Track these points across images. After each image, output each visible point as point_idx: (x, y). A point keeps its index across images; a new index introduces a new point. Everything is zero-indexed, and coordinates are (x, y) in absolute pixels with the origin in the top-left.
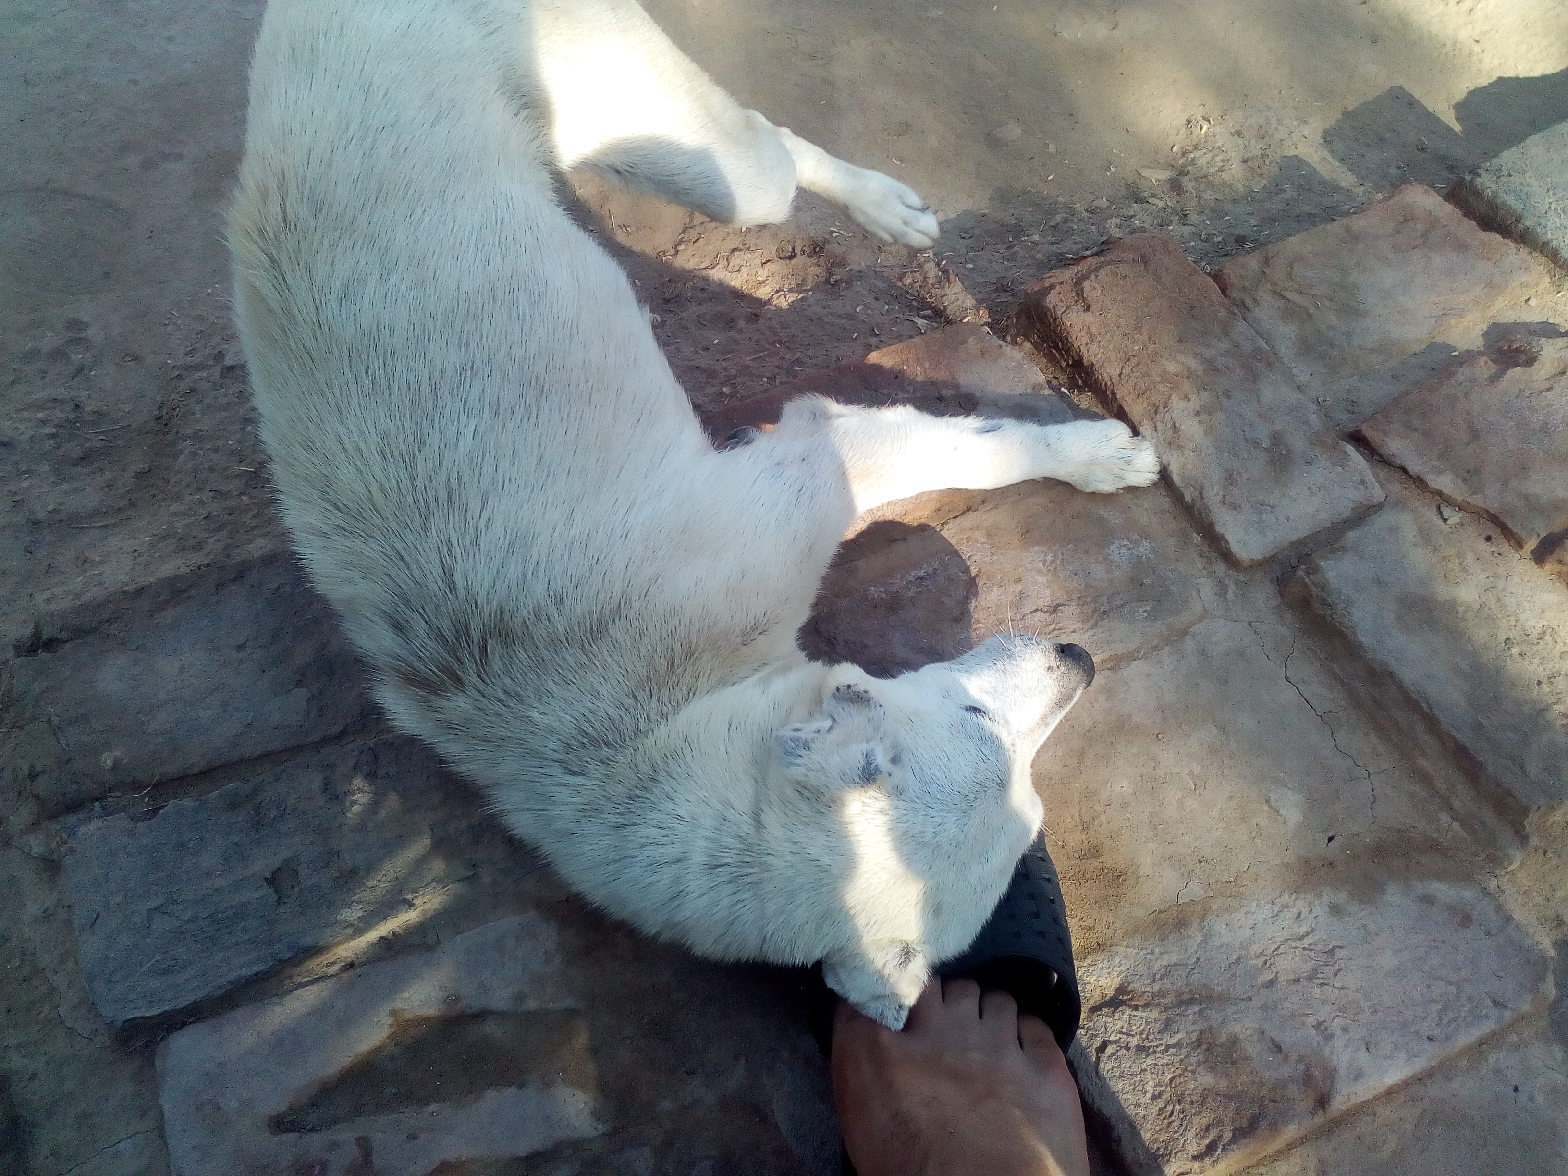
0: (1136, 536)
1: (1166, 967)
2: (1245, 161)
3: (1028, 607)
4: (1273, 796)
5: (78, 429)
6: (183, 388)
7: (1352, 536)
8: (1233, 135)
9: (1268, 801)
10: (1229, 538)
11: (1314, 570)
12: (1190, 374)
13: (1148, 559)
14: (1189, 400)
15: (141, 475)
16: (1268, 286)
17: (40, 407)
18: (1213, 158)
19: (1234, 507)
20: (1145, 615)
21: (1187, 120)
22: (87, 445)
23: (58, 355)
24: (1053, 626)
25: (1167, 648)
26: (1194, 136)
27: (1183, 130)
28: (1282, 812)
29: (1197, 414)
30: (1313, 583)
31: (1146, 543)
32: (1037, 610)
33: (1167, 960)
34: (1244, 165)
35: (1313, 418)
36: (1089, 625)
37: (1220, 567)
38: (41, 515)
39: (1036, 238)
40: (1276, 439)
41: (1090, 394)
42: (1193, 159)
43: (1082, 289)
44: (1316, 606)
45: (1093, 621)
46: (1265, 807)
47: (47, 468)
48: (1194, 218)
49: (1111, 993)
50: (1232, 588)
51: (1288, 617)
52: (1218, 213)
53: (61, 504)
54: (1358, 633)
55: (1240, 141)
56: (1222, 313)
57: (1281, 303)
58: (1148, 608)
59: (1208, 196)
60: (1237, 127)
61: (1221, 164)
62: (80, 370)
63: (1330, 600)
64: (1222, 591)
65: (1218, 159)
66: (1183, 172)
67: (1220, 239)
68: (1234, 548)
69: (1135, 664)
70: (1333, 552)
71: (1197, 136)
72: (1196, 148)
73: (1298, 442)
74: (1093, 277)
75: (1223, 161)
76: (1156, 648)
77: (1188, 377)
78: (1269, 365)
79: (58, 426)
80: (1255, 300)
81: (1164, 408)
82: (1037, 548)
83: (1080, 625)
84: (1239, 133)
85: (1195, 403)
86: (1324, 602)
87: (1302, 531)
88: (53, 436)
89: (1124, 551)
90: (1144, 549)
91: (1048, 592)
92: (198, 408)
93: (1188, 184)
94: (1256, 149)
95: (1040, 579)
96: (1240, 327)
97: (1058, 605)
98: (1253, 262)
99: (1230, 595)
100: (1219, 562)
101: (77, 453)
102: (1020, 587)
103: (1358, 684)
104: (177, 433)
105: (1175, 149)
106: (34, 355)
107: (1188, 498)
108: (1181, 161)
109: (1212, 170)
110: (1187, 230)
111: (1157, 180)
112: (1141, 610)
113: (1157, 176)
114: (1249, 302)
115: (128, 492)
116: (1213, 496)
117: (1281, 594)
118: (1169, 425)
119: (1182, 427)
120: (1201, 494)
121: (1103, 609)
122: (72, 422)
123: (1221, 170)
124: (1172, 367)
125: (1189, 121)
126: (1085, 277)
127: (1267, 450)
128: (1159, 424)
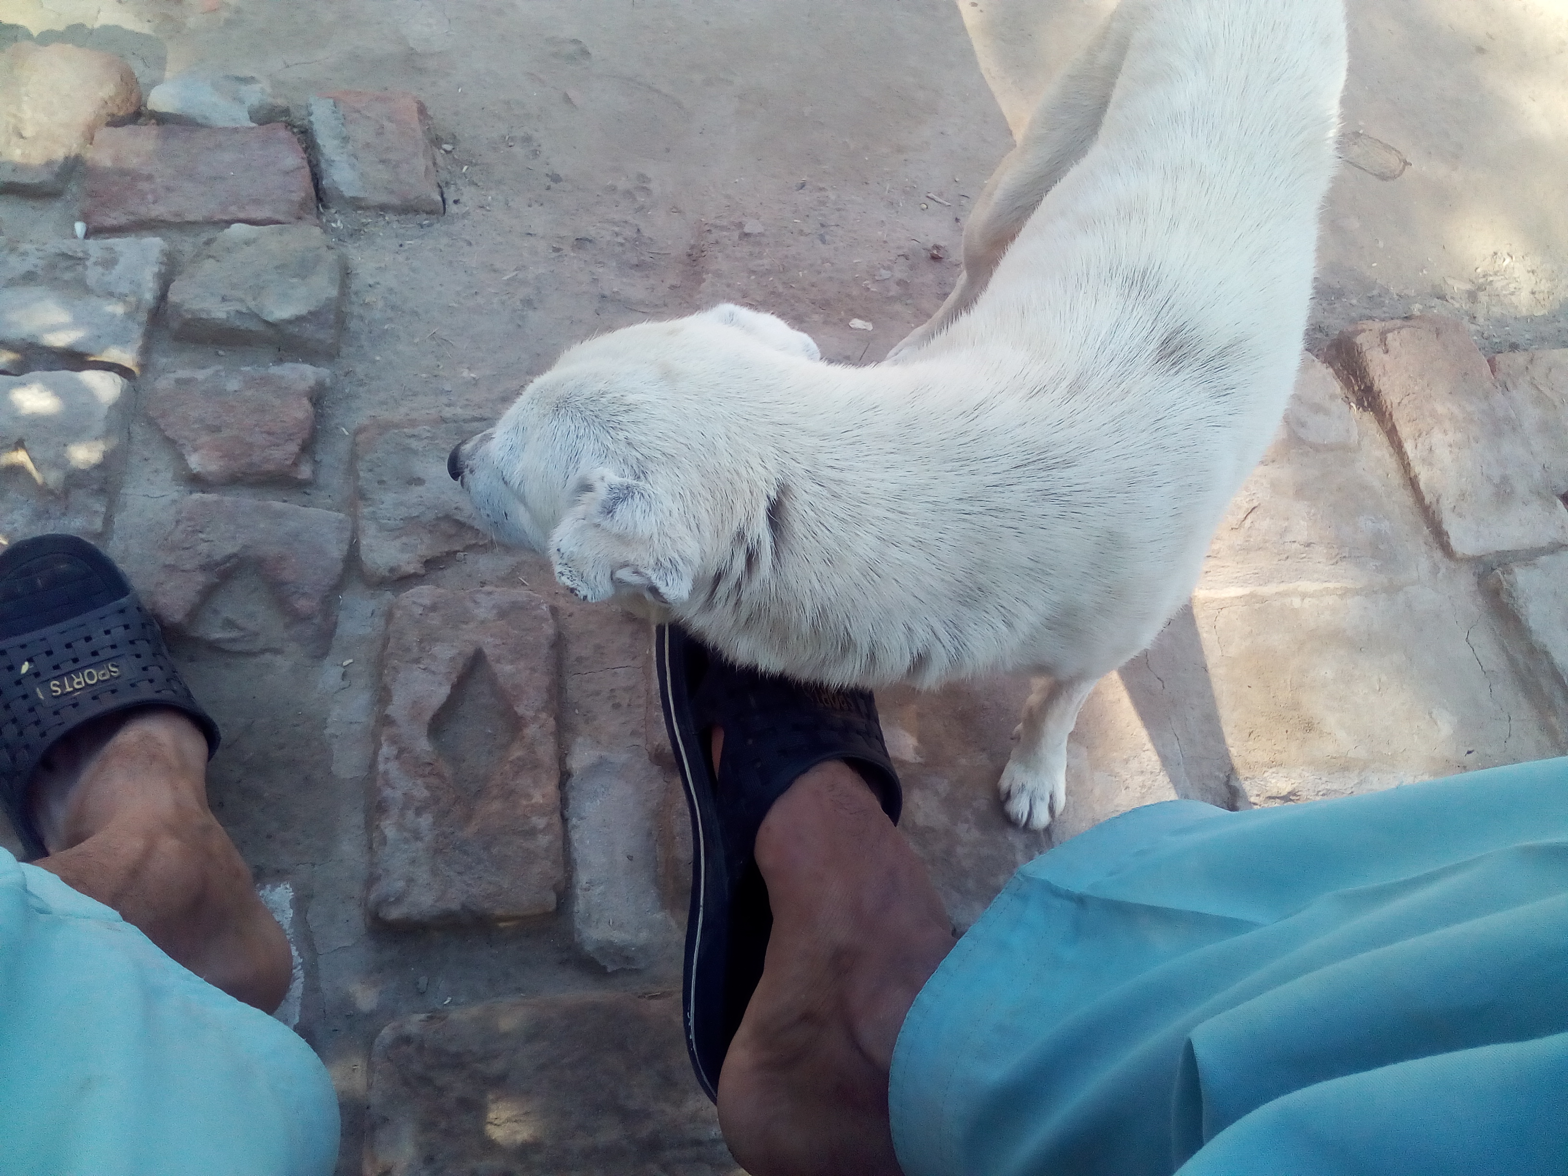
0: (1381, 516)
1: (1328, 790)
2: (1533, 293)
3: (1290, 537)
4: (1435, 712)
5: (637, 245)
6: (712, 238)
7: (1544, 559)
8: (1529, 272)
9: (1430, 714)
10: (1451, 534)
11: (1511, 572)
12: (1452, 418)
13: (1386, 533)
14: (1446, 435)
15: (673, 287)
16: (1528, 378)
17: (615, 223)
18: (1508, 284)
19: (1460, 515)
20: (1374, 568)
21: (1494, 253)
22: (642, 258)
23: (629, 194)
24: (1304, 555)
25: (1384, 595)
26: (1496, 265)
27: (1489, 259)
28: (1439, 723)
29: (1450, 446)
30: (1506, 580)
31: (1387, 523)
32: (1294, 542)
33: (1329, 786)
34: (1532, 296)
35: (1537, 475)
36: (1332, 562)
37: (1438, 554)
38: (607, 293)
39: (1354, 302)
40: (1505, 479)
41: (1371, 413)
42: (1491, 281)
43: (1386, 339)
44: (1504, 597)
45: (1335, 560)
46: (1427, 717)
47: (614, 264)
48: (1481, 320)
49: (1284, 793)
50: (1443, 570)
51: (1480, 600)
52: (1501, 322)
53: (621, 290)
54: (1530, 621)
55: (1533, 278)
56: (1488, 385)
57: (1534, 392)
58: (1377, 564)
59: (1496, 311)
60: (1534, 268)
61: (1513, 290)
62: (642, 208)
63: (1514, 595)
64: (1435, 569)
65: (1511, 286)
66: (1481, 288)
67: (1497, 340)
68: (1453, 542)
69: (1357, 598)
70: (1526, 565)
71: (1499, 265)
72: (1496, 274)
73: (1521, 487)
74: (1396, 332)
75: (1515, 288)
76: (1375, 592)
77: (1450, 419)
78: (1514, 429)
79: (625, 239)
80: (1515, 386)
81: (1426, 435)
82: (1305, 502)
83: (1324, 560)
84: (1533, 272)
85: (1451, 437)
86: (1510, 595)
87: (1507, 546)
88: (622, 245)
89: (1369, 523)
90: (1385, 526)
91: (1306, 533)
92: (720, 255)
93: (1483, 297)
94: (1544, 286)
95: (1302, 523)
96: (1498, 397)
97: (1311, 543)
98: (1520, 358)
99: (1440, 575)
100: (1438, 550)
101: (635, 261)
102: (1286, 524)
103: (1519, 657)
104: (703, 267)
105: (1479, 270)
106: (613, 189)
107: (1427, 501)
108: (1481, 280)
109: (1504, 292)
110: (1473, 328)
111: (1458, 288)
112: (1371, 564)
113: (1459, 286)
114: (1510, 385)
115: (664, 296)
116: (1446, 505)
117: (1479, 584)
118: (1427, 447)
119: (1437, 451)
120: (1438, 501)
121: (1344, 555)
122: (635, 240)
123: (1512, 294)
124: (1440, 409)
125: (1495, 254)
126: (1390, 331)
127: (1496, 486)
128: (1419, 445)
